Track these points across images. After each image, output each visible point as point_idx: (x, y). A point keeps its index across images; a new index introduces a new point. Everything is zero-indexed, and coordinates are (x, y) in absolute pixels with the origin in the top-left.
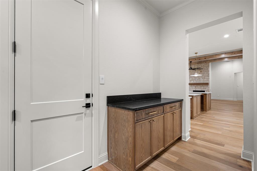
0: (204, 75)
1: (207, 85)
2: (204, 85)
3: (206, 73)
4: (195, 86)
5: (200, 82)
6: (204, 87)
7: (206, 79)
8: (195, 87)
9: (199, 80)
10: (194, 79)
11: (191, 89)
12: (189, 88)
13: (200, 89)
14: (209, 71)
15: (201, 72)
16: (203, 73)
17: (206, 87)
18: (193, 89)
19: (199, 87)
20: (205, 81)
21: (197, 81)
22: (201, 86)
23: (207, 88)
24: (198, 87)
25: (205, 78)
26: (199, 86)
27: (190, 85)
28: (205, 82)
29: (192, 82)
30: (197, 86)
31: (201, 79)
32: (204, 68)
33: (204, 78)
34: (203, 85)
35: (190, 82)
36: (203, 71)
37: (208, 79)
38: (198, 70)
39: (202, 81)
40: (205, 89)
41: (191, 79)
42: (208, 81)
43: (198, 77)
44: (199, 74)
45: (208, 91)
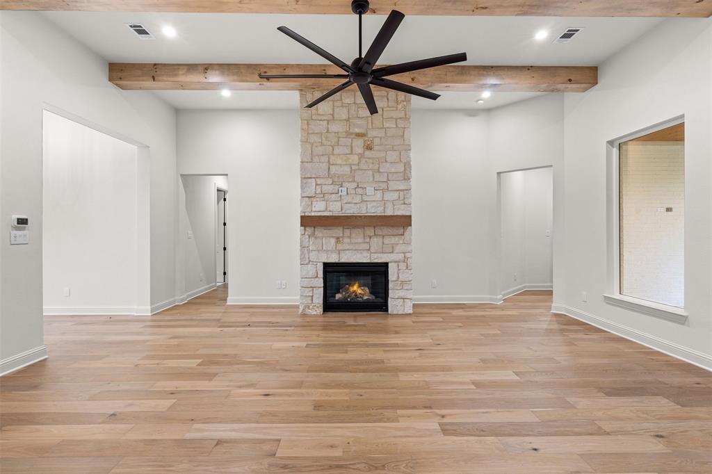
0: (385, 167)
1: (401, 231)
2: (386, 231)
3: (392, 156)
4: (338, 232)
5: (363, 212)
6: (387, 240)
7: (395, 195)
8: (333, 241)
9: (358, 199)
10: (330, 188)
11: (313, 256)
12: (302, 247)
13: (366, 254)
14: (409, 145)
15: (369, 148)
16: (383, 154)
17: (394, 240)
18: (327, 251)
19: (360, 240)
20: (389, 205)
21: (346, 199)
22: (370, 231)
23: (397, 249)
24: (350, 237)
25: (393, 186)
26: (357, 236)
27: (309, 230)
28: (389, 213)
29: (319, 208)
30: (347, 232)
31: (370, 191)
32: (386, 125)
33: (384, 186)
34: (379, 231)
35: (309, 210)
36: (377, 141)
37: (402, 193)
38: (353, 136)
39: (374, 204)
40: (392, 252)
41: (311, 189)
42: (403, 207)
43: (354, 181)
44: (359, 159)
45: (402, 266)
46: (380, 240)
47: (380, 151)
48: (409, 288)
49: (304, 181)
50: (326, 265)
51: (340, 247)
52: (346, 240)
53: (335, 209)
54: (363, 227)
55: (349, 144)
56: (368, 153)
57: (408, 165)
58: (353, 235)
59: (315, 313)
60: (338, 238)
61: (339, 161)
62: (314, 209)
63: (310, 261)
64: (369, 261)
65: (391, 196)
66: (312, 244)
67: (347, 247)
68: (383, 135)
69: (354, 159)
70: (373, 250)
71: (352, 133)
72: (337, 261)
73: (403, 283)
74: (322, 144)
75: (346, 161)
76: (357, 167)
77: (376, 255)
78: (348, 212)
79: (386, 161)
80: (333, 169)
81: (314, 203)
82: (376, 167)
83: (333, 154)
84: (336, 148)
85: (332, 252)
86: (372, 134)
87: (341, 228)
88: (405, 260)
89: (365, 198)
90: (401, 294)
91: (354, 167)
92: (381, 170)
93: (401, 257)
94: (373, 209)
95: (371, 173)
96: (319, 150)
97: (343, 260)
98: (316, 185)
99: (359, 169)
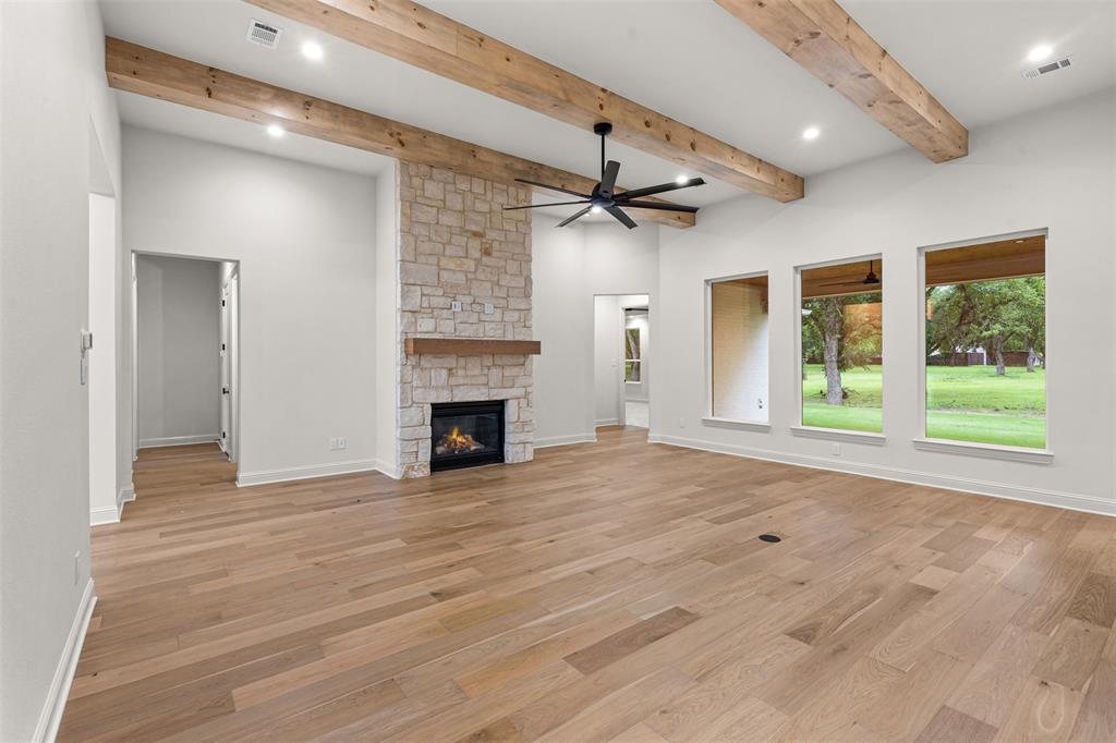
0: (505, 280)
1: (522, 360)
2: (506, 360)
3: (512, 267)
4: (451, 361)
5: (481, 336)
6: (508, 372)
7: (516, 314)
8: (444, 373)
9: (474, 318)
10: (439, 301)
11: (418, 395)
12: (403, 382)
13: (484, 390)
14: (530, 255)
15: (487, 252)
16: (502, 263)
17: (515, 371)
18: (436, 387)
19: (477, 372)
20: (510, 327)
21: (459, 318)
22: (488, 361)
23: (519, 382)
24: (465, 368)
25: (513, 303)
26: (474, 367)
27: (413, 360)
28: (509, 337)
29: (426, 328)
30: (462, 361)
31: (489, 308)
32: (507, 227)
33: (504, 302)
34: (498, 361)
35: (413, 329)
36: (496, 245)
37: (523, 314)
38: (469, 235)
39: (493, 325)
40: (512, 387)
41: (416, 301)
42: (524, 330)
43: (470, 294)
44: (476, 266)
45: (523, 403)
46: (499, 370)
47: (500, 258)
48: (529, 429)
49: (406, 288)
50: (435, 406)
51: (453, 381)
52: (461, 372)
53: (447, 329)
54: (480, 354)
55: (464, 244)
56: (485, 260)
57: (528, 280)
58: (469, 365)
59: (421, 475)
60: (450, 370)
61: (452, 266)
62: (419, 329)
63: (413, 402)
64: (487, 399)
65: (512, 316)
66: (415, 378)
67: (461, 381)
68: (503, 239)
69: (471, 265)
70: (491, 384)
71: (467, 231)
72: (449, 400)
73: (524, 423)
74: (430, 240)
75: (460, 266)
76: (473, 276)
77: (495, 391)
78: (463, 334)
79: (506, 273)
80: (445, 275)
81: (420, 321)
82: (496, 278)
83: (444, 255)
84: (447, 247)
85: (443, 388)
86: (491, 235)
87: (455, 356)
88: (527, 394)
89: (483, 318)
90: (522, 437)
91: (470, 276)
92: (501, 283)
93: (521, 392)
94: (491, 332)
95: (489, 285)
96: (426, 247)
97: (456, 400)
98: (423, 295)
99: (475, 279)
